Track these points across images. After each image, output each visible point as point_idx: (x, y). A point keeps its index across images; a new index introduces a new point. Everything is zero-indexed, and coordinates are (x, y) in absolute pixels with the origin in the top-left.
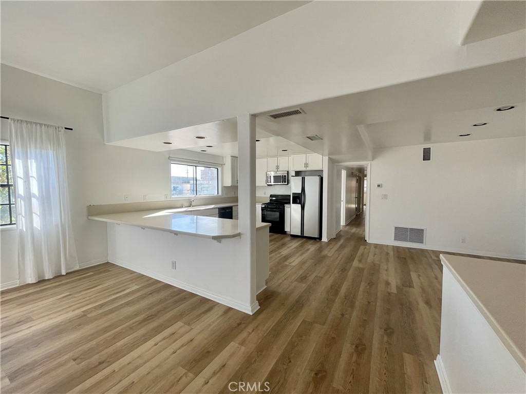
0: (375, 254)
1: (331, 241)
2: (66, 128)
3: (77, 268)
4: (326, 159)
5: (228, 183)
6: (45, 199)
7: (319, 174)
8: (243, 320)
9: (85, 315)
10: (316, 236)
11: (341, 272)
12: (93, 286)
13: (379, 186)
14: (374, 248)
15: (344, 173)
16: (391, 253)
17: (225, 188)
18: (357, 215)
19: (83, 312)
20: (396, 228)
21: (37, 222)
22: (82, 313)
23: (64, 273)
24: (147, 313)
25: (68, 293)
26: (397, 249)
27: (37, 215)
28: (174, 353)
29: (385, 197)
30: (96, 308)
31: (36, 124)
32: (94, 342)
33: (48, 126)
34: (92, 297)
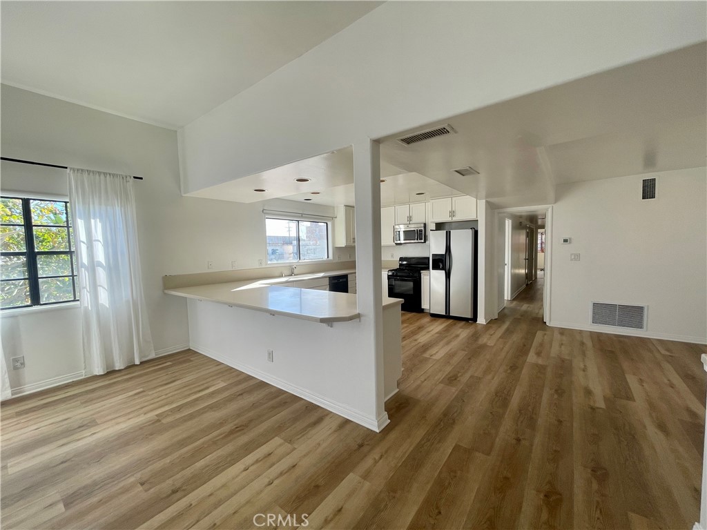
0: (562, 344)
1: (491, 322)
2: (135, 177)
3: (152, 356)
4: (482, 203)
5: (341, 242)
6: (113, 269)
7: (472, 226)
8: (367, 440)
9: (159, 421)
10: (469, 315)
11: (509, 371)
12: (170, 380)
13: (565, 241)
14: (559, 336)
15: (508, 224)
16: (589, 343)
17: (338, 250)
18: (527, 285)
19: (157, 415)
20: (595, 305)
21: (104, 297)
22: (157, 418)
23: (137, 362)
24: (235, 423)
25: (141, 390)
26: (598, 338)
27: (105, 288)
28: (270, 483)
29: (577, 257)
30: (173, 411)
31: (99, 173)
32: (168, 460)
33: (114, 175)
34: (169, 395)
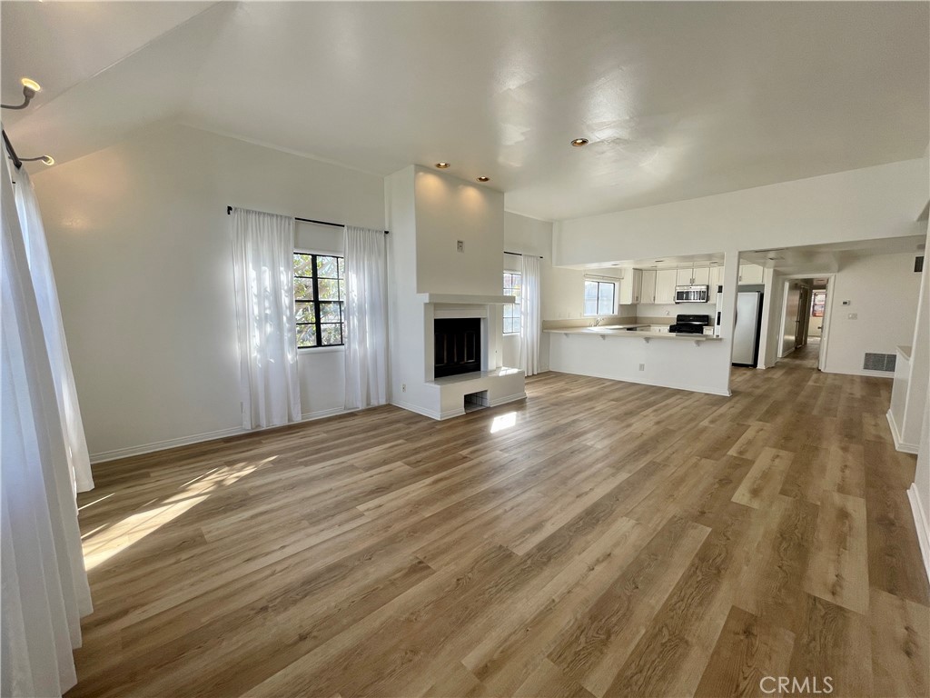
1: (769, 369)
4: (770, 271)
5: (628, 300)
7: (759, 289)
10: (750, 362)
13: (845, 303)
14: (834, 377)
17: (623, 307)
18: (796, 348)
20: (866, 354)
29: (855, 316)
